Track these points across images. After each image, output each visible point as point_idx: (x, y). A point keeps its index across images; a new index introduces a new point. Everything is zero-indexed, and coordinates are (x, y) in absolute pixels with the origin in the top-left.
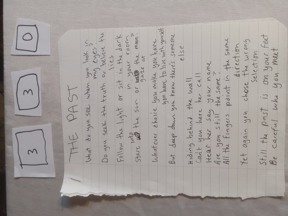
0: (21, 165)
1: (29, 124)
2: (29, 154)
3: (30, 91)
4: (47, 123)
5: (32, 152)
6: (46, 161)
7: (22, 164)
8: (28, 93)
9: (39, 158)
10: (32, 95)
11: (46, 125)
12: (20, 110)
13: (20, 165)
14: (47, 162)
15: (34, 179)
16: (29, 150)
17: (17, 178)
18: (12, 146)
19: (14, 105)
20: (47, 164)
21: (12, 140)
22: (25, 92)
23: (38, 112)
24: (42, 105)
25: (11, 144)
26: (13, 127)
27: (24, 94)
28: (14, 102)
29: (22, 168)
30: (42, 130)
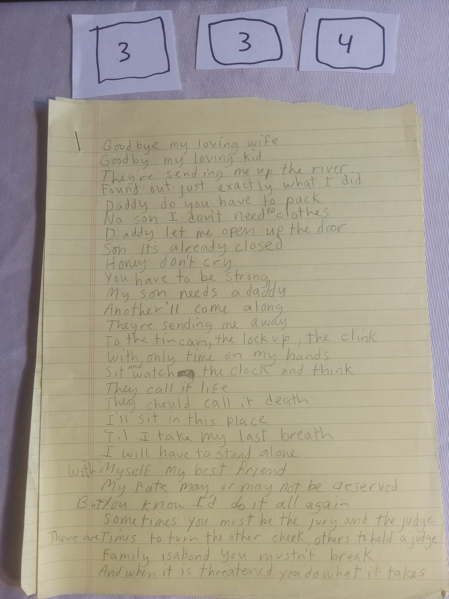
0: (97, 29)
1: (181, 45)
2: (120, 44)
3: (247, 46)
4: (183, 80)
5: (123, 52)
6: (105, 80)
7: (99, 30)
8: (244, 41)
9: (111, 65)
10: (240, 50)
11: (179, 78)
12: (210, 25)
13: (97, 27)
14: (103, 81)
15: (69, 54)
16: (127, 45)
17: (70, 21)
18: (136, 11)
19: (219, 13)
20: (99, 82)
21: (149, 10)
22: (246, 36)
23: (204, 62)
24: (219, 70)
25: (139, 9)
26: (174, 13)
27: (240, 33)
28: (224, 13)
29: (90, 31)
30: (169, 70)
